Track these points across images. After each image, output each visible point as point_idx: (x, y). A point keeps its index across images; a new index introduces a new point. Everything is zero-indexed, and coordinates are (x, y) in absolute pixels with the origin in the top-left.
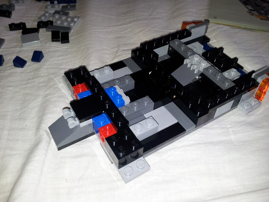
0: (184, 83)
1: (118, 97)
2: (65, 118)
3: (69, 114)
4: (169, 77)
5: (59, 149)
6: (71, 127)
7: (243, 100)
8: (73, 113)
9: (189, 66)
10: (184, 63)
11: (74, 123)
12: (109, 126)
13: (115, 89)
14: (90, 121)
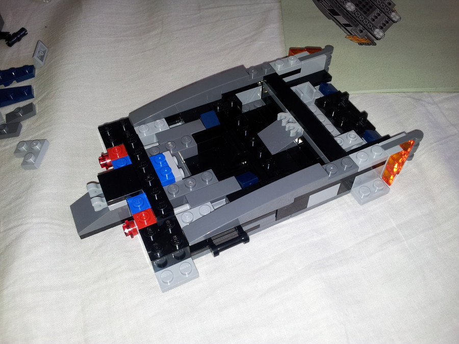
0: (274, 149)
1: (166, 170)
2: (91, 196)
3: (96, 192)
4: (253, 139)
5: (82, 237)
6: (97, 210)
7: (360, 183)
8: (100, 190)
9: (283, 124)
10: (278, 119)
11: (100, 206)
12: (146, 213)
13: (164, 157)
14: (124, 203)
